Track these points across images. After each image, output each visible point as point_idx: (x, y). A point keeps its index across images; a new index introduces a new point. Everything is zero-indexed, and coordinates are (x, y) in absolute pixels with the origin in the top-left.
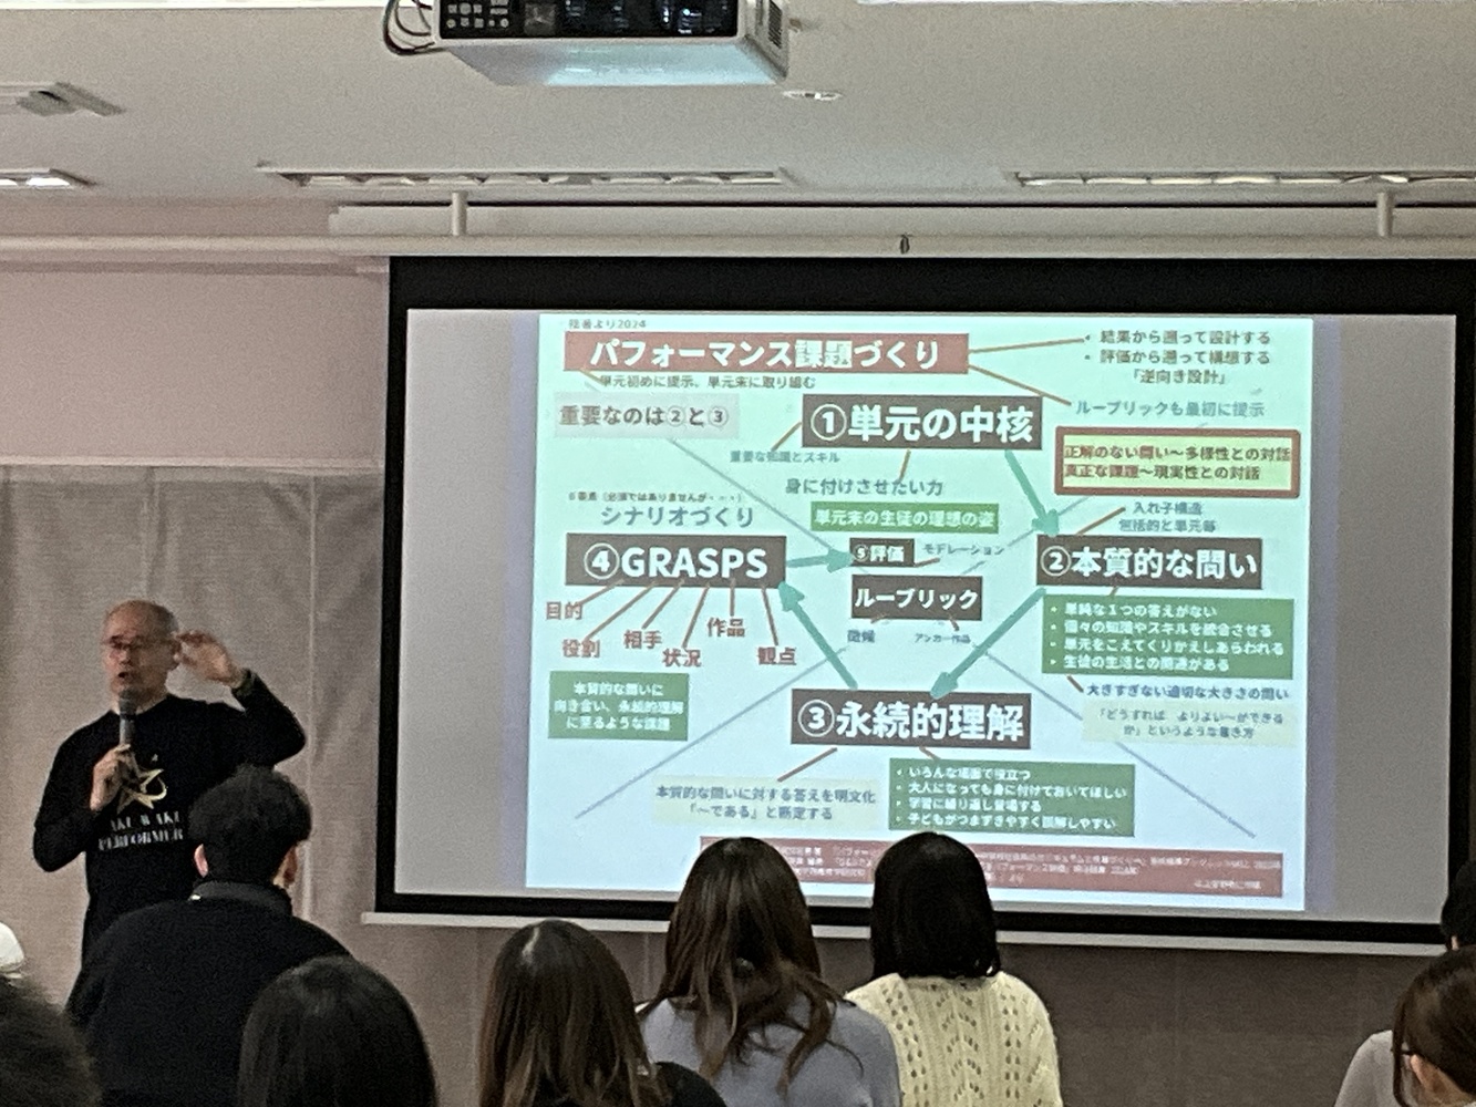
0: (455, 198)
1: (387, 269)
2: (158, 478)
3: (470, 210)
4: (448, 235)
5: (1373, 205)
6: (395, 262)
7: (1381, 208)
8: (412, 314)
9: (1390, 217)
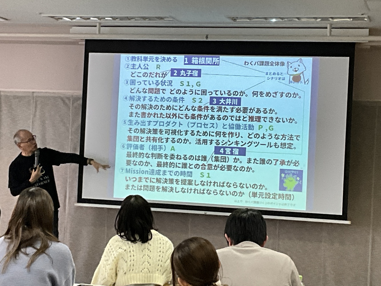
0: (98, 25)
1: (84, 43)
2: (35, 95)
3: (102, 28)
4: (95, 34)
5: (326, 28)
6: (87, 41)
7: (328, 29)
8: (90, 54)
9: (331, 31)
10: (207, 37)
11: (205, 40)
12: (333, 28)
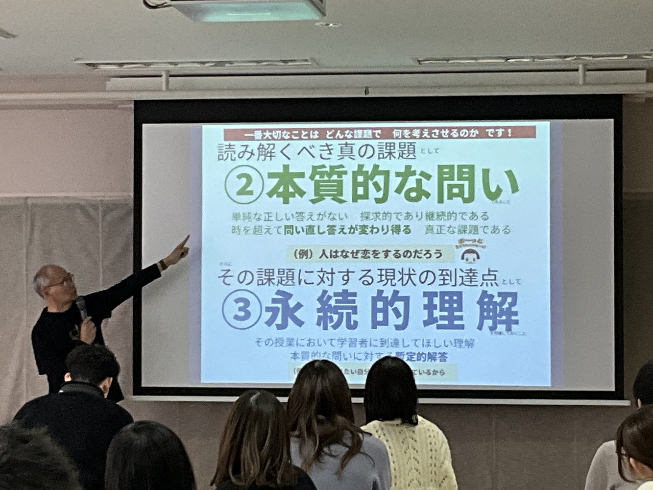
0: (163, 74)
1: (132, 106)
3: (171, 79)
4: (160, 90)
5: (577, 70)
6: (137, 103)
7: (581, 72)
8: (144, 126)
9: (585, 76)
10: (366, 92)
11: (363, 95)
12: (589, 70)
